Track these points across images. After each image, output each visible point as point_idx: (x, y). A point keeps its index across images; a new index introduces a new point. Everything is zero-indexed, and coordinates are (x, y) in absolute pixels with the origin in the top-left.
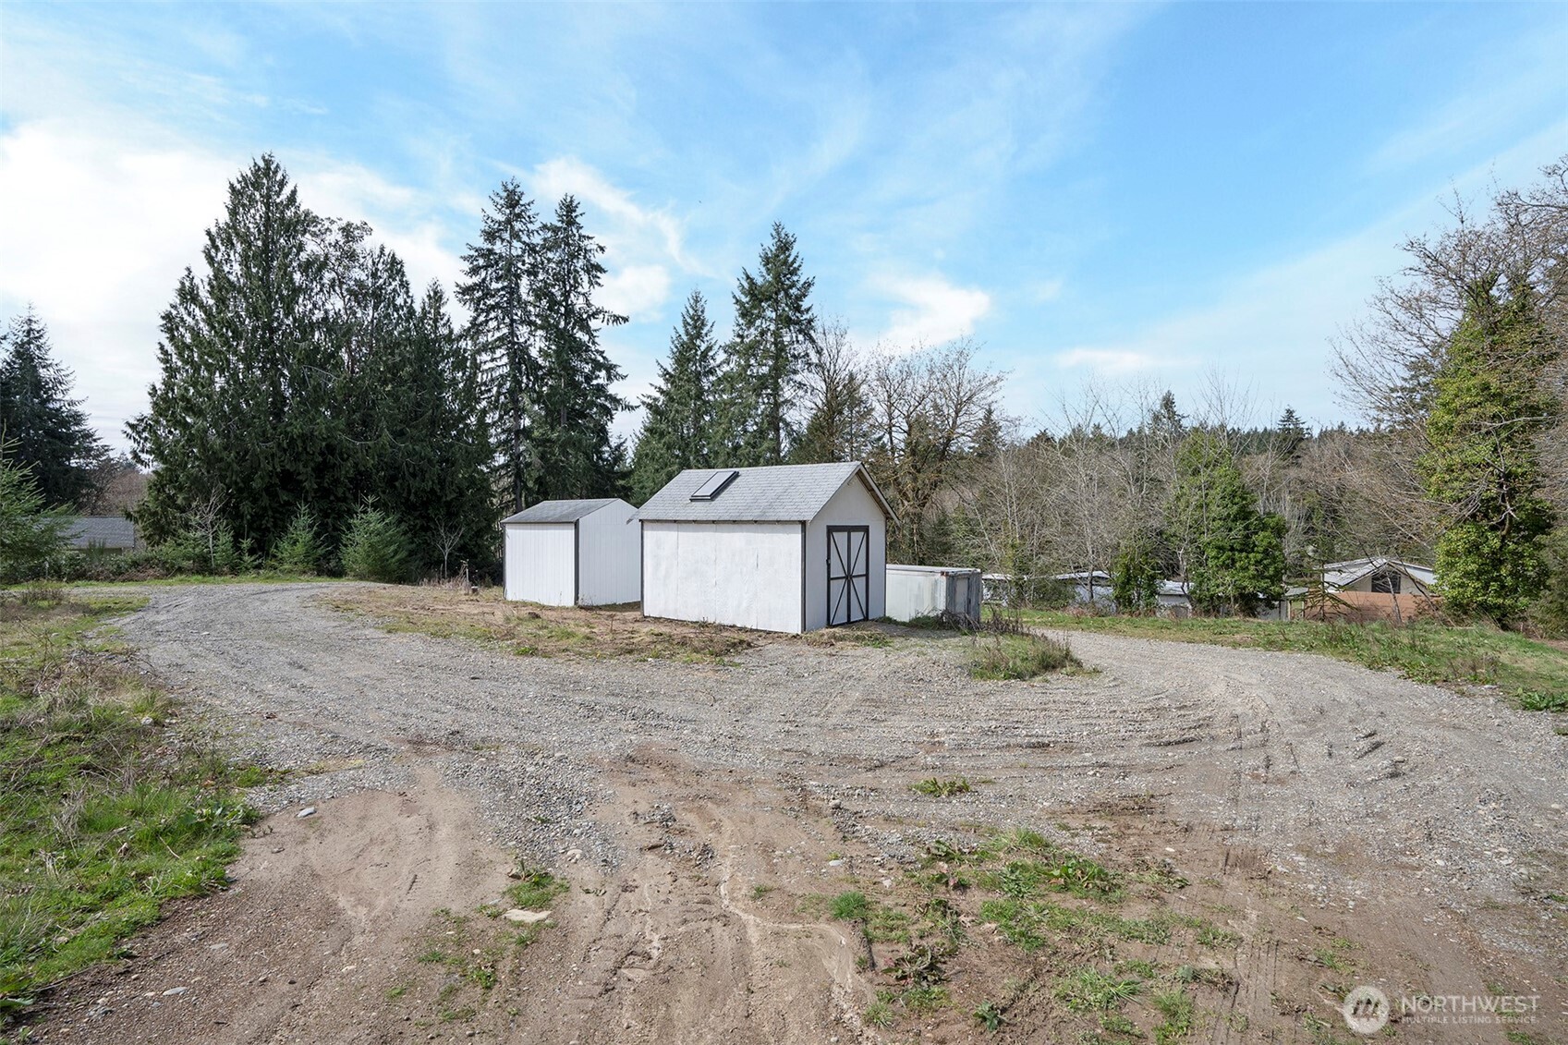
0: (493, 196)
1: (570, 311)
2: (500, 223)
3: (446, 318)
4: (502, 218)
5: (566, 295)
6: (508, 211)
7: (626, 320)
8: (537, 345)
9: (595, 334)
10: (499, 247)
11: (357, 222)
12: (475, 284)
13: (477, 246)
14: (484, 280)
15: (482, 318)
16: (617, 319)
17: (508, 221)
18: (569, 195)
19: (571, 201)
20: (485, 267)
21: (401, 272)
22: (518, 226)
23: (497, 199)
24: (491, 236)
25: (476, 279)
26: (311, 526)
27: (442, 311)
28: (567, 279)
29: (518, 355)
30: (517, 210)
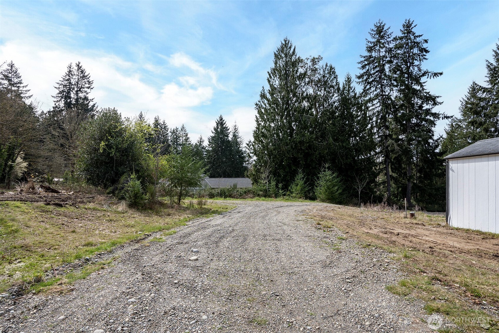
0: (370, 32)
1: (410, 75)
2: (374, 43)
3: (353, 88)
4: (374, 40)
5: (408, 68)
6: (377, 36)
7: (441, 74)
8: (394, 94)
9: (424, 85)
10: (374, 54)
11: (316, 57)
12: (364, 73)
13: (364, 55)
14: (368, 70)
15: (368, 87)
16: (436, 74)
17: (378, 41)
18: (408, 19)
19: (409, 22)
20: (369, 64)
21: (334, 73)
22: (383, 41)
23: (373, 32)
24: (370, 49)
25: (364, 71)
26: (303, 178)
27: (351, 86)
28: (408, 60)
29: (385, 101)
30: (382, 34)
